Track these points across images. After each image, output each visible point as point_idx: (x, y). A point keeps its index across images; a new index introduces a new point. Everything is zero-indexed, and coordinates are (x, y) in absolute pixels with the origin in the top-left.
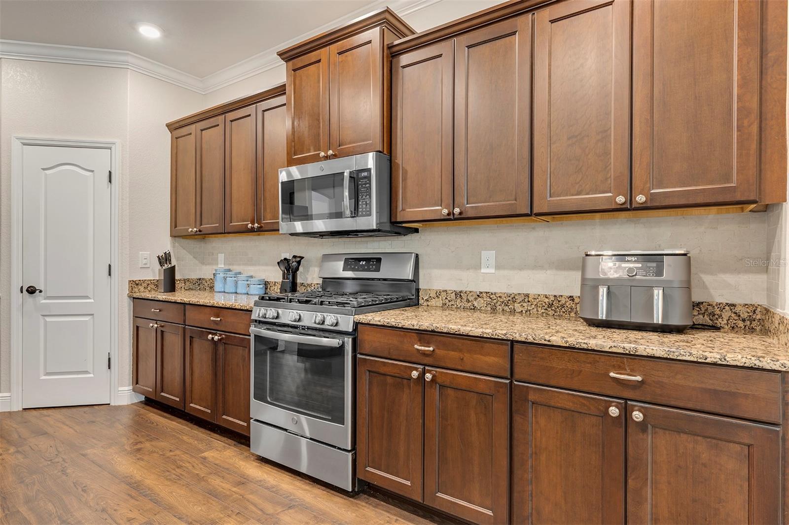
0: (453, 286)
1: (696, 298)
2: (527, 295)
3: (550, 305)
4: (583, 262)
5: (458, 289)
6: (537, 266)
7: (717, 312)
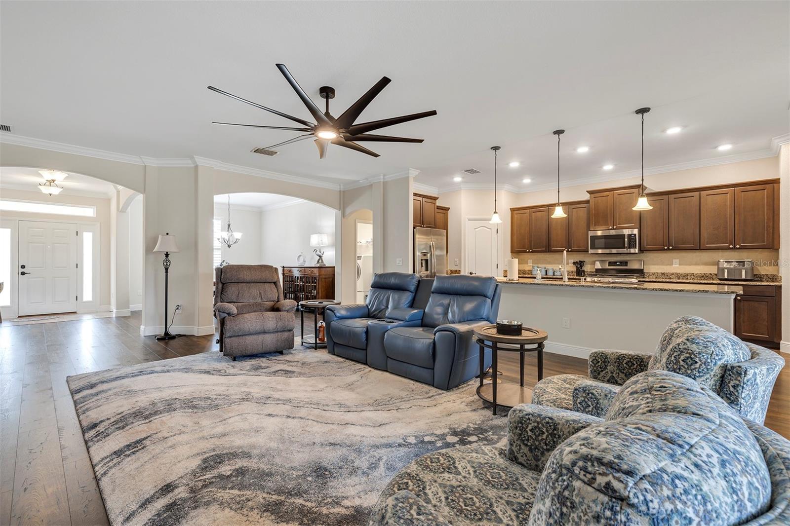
0: (660, 271)
1: (755, 273)
2: (693, 274)
3: (702, 277)
4: (717, 263)
5: (663, 272)
6: (697, 264)
7: (762, 277)
